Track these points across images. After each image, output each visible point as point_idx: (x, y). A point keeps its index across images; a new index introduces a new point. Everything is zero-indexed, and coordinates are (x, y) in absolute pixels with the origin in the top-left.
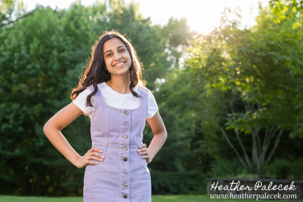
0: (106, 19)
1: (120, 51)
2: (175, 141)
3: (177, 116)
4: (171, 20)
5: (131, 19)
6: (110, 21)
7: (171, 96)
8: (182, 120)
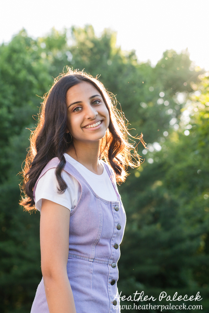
0: (67, 57)
1: (94, 102)
2: (181, 240)
3: (181, 201)
4: (165, 54)
5: (105, 56)
6: (73, 59)
7: (171, 171)
8: (189, 208)
